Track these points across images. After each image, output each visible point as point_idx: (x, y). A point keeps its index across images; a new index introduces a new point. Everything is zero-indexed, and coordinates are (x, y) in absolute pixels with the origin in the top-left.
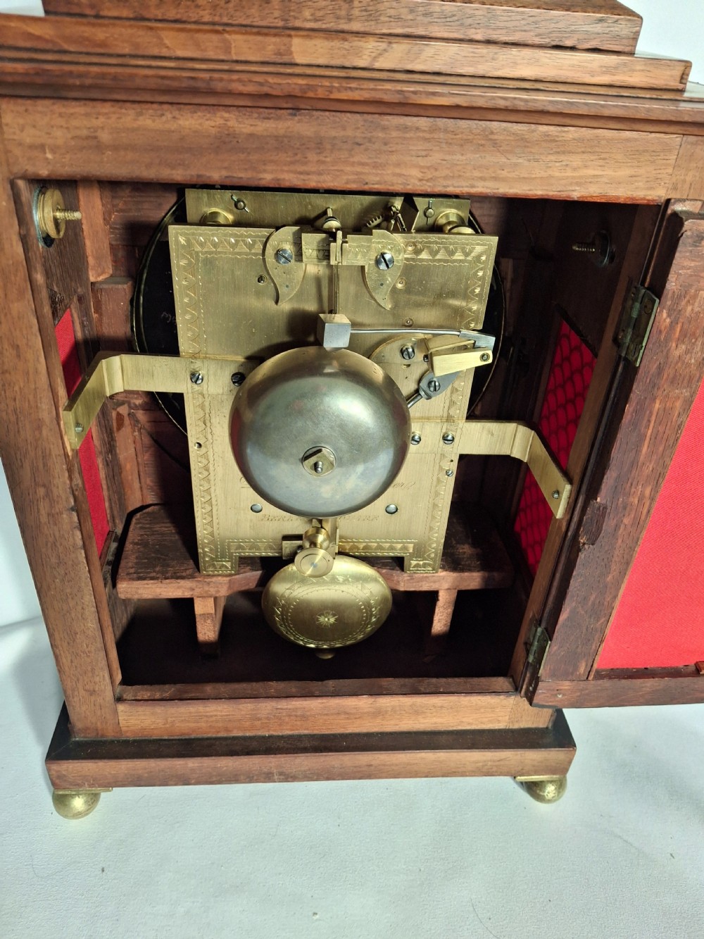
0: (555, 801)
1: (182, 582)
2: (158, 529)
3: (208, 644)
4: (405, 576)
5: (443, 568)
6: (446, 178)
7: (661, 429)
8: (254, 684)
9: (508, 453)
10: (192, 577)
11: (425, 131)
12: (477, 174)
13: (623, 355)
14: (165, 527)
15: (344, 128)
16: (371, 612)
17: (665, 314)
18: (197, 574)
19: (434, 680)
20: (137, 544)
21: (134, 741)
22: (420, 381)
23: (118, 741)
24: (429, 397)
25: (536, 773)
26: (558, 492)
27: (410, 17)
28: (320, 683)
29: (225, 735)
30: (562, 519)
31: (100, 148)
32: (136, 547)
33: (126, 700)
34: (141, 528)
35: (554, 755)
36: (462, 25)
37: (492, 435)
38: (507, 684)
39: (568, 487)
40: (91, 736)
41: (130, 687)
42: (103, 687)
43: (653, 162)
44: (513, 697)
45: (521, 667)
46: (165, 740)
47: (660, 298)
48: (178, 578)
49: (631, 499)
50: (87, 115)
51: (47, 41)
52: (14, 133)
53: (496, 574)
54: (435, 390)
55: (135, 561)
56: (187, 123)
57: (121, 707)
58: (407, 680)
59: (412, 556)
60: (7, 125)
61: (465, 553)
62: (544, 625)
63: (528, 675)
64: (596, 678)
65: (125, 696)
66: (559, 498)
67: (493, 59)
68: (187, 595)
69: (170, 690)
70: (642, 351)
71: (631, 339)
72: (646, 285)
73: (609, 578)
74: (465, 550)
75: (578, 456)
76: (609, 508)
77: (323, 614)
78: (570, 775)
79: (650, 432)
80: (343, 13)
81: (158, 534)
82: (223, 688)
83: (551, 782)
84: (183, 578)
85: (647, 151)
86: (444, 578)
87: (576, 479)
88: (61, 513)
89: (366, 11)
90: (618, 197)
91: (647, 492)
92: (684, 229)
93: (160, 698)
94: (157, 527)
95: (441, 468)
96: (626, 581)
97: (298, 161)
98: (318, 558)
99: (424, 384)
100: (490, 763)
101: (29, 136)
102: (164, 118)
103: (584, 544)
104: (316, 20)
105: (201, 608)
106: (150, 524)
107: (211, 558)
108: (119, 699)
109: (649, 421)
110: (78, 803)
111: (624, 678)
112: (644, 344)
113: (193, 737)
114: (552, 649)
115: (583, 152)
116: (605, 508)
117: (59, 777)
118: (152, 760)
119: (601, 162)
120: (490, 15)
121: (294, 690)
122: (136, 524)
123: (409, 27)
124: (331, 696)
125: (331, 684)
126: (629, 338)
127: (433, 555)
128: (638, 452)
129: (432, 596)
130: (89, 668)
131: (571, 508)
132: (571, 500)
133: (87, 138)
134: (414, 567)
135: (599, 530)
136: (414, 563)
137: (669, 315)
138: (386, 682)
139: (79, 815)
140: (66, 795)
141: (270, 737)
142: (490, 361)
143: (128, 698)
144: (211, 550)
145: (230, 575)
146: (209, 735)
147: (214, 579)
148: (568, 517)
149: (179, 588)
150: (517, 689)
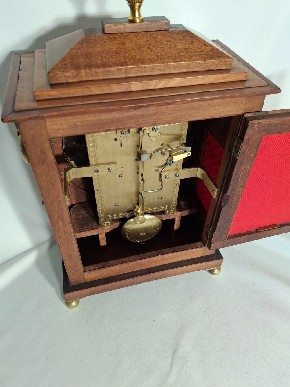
0: (218, 274)
1: (95, 230)
2: (80, 213)
3: (104, 246)
4: (165, 216)
5: (176, 211)
6: (180, 119)
7: (244, 173)
8: (125, 258)
9: (195, 176)
10: (97, 228)
11: (173, 108)
12: (188, 116)
13: (232, 155)
14: (83, 212)
15: (150, 111)
16: (156, 229)
17: (244, 145)
18: (99, 227)
19: (179, 247)
20: (75, 220)
21: (90, 282)
22: (167, 160)
23: (85, 283)
24: (170, 165)
25: (212, 267)
26: (214, 191)
27: (164, 69)
28: (145, 254)
29: (118, 274)
30: (216, 198)
31: (77, 127)
32: (76, 221)
33: (87, 271)
34: (75, 213)
35: (217, 262)
36: (179, 68)
37: (190, 172)
38: (201, 244)
39: (217, 189)
40: (76, 283)
41: (87, 267)
42: (80, 269)
43: (239, 105)
44: (203, 248)
45: (205, 239)
46: (100, 280)
47: (243, 141)
48: (93, 229)
49: (236, 192)
50: (73, 119)
51: (55, 96)
52: (50, 127)
53: (193, 210)
54: (172, 162)
55: (77, 226)
56: (103, 117)
57: (85, 273)
58: (171, 248)
59: (167, 210)
60: (48, 125)
61: (182, 204)
62: (212, 227)
63: (208, 241)
64: (228, 239)
65: (86, 270)
66: (214, 193)
67: (191, 81)
68: (96, 234)
69: (99, 265)
70: (238, 155)
71: (234, 151)
72: (238, 136)
73: (231, 213)
74: (182, 203)
75: (219, 181)
76: (230, 196)
77: (142, 233)
78: (222, 266)
79: (241, 175)
80: (143, 71)
81: (81, 215)
82: (116, 261)
83: (216, 269)
84: (95, 229)
85: (237, 102)
86: (177, 214)
87: (220, 187)
88: (67, 224)
89: (150, 69)
90: (229, 115)
91: (241, 190)
92: (249, 123)
93: (97, 268)
94: (80, 212)
95: (175, 184)
96: (235, 213)
97: (137, 121)
98: (140, 219)
99: (169, 161)
100: (198, 267)
101: (55, 127)
102: (96, 116)
103: (223, 206)
104: (135, 74)
105: (100, 237)
106: (77, 211)
107: (103, 222)
108: (85, 271)
109: (241, 172)
110: (74, 303)
111: (236, 237)
112: (239, 153)
113: (108, 277)
114: (215, 234)
115: (219, 106)
116: (229, 196)
117: (68, 298)
118: (97, 287)
119: (224, 107)
120: (188, 65)
121: (138, 258)
122: (72, 212)
123: (164, 71)
124: (150, 257)
125: (148, 254)
126: (234, 150)
127: (173, 209)
128: (238, 180)
129: (174, 220)
130: (75, 265)
131: (219, 195)
132: (218, 193)
133: (73, 125)
134: (168, 213)
135: (227, 201)
136: (168, 212)
137: (245, 145)
138: (165, 250)
139: (75, 307)
140: (70, 302)
141: (132, 272)
142: (190, 155)
143: (87, 270)
144: (103, 219)
145: (110, 225)
146: (113, 275)
147: (105, 228)
148: (217, 198)
149: (94, 232)
150: (204, 245)
